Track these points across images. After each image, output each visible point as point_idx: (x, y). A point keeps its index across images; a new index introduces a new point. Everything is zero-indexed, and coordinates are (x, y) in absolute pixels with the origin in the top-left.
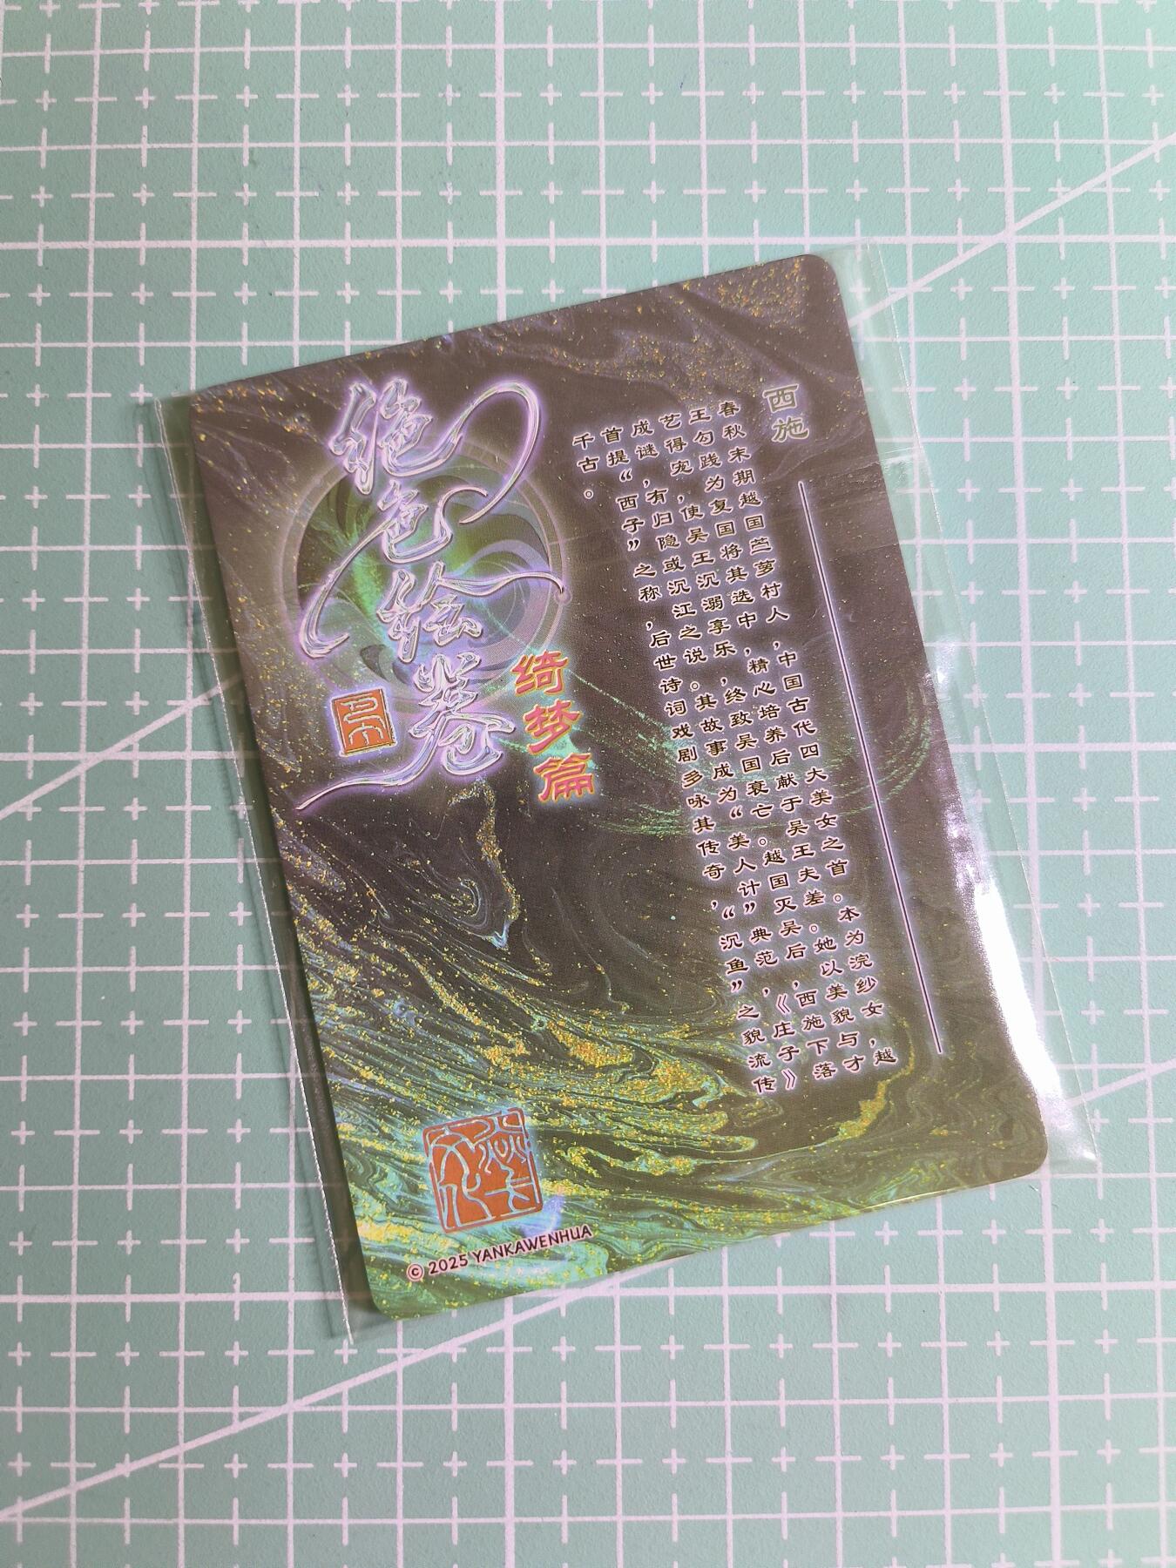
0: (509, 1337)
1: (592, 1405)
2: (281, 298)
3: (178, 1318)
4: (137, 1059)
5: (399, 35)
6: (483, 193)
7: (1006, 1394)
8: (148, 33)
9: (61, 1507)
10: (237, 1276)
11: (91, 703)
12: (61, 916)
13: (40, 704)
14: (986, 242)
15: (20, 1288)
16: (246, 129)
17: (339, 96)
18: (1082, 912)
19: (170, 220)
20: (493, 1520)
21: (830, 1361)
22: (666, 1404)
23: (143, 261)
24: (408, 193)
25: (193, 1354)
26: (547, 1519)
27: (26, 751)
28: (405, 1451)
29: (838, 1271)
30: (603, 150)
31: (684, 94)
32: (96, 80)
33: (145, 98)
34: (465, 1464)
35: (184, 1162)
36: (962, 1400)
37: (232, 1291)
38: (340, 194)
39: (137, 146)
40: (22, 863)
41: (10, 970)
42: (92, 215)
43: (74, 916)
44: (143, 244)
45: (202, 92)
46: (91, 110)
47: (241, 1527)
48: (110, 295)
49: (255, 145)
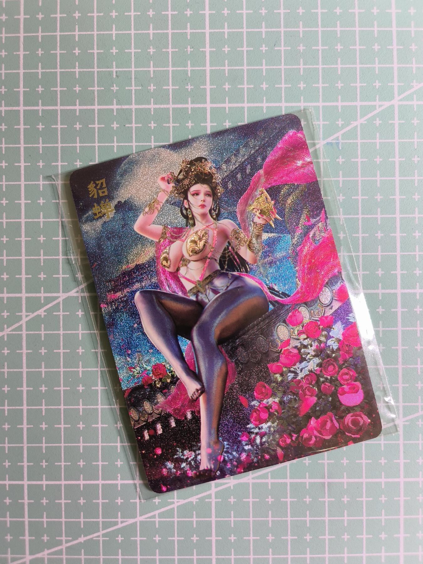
0: (213, 496)
1: (242, 519)
2: (128, 127)
3: (99, 489)
4: (83, 401)
5: (170, 27)
6: (201, 87)
7: (386, 515)
8: (77, 26)
9: (60, 552)
10: (119, 475)
11: (63, 276)
12: (55, 351)
13: (45, 276)
14: (387, 104)
15: (44, 479)
16: (114, 63)
17: (148, 50)
18: (416, 350)
19: (87, 99)
20: (208, 557)
21: (325, 504)
22: (267, 519)
23: (78, 114)
24: (174, 87)
25: (104, 501)
26: (226, 557)
27: (41, 293)
28: (178, 534)
29: (328, 474)
30: (246, 70)
31: (276, 48)
32: (58, 44)
33: (77, 51)
34: (198, 538)
35: (100, 436)
36: (370, 518)
37: (118, 480)
38: (149, 88)
39: (74, 70)
40: (40, 332)
41: (37, 370)
42: (59, 96)
43: (59, 351)
44: (78, 107)
45: (98, 49)
46: (57, 56)
47: (122, 559)
48: (66, 126)
49: (117, 70)
